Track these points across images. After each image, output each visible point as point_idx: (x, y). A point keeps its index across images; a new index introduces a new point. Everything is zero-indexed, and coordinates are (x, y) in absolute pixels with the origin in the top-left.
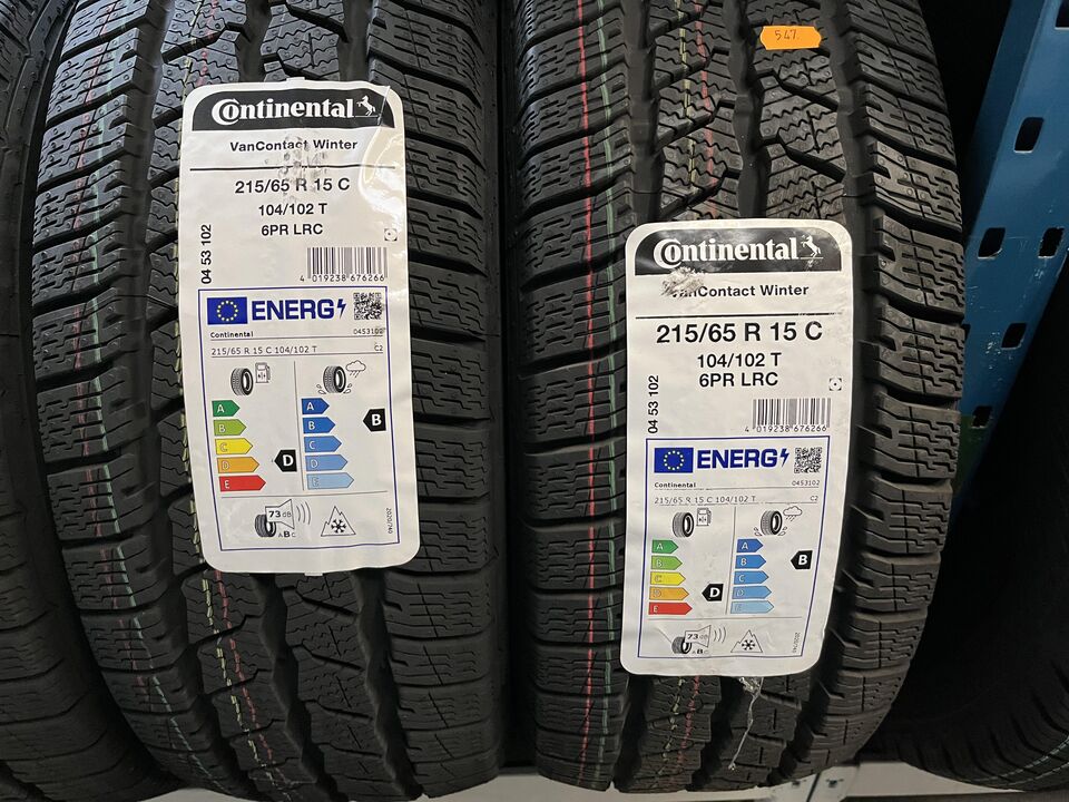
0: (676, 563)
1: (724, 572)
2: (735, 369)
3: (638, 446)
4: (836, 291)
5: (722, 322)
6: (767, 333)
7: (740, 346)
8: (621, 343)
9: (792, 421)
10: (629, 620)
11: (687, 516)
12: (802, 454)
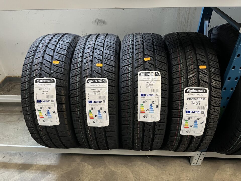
0: (188, 123)
1: (193, 124)
2: (195, 103)
3: (185, 110)
4: (206, 95)
5: (194, 98)
6: (199, 99)
7: (196, 101)
8: (183, 100)
9: (201, 108)
10: (182, 128)
11: (189, 118)
12: (202, 112)
